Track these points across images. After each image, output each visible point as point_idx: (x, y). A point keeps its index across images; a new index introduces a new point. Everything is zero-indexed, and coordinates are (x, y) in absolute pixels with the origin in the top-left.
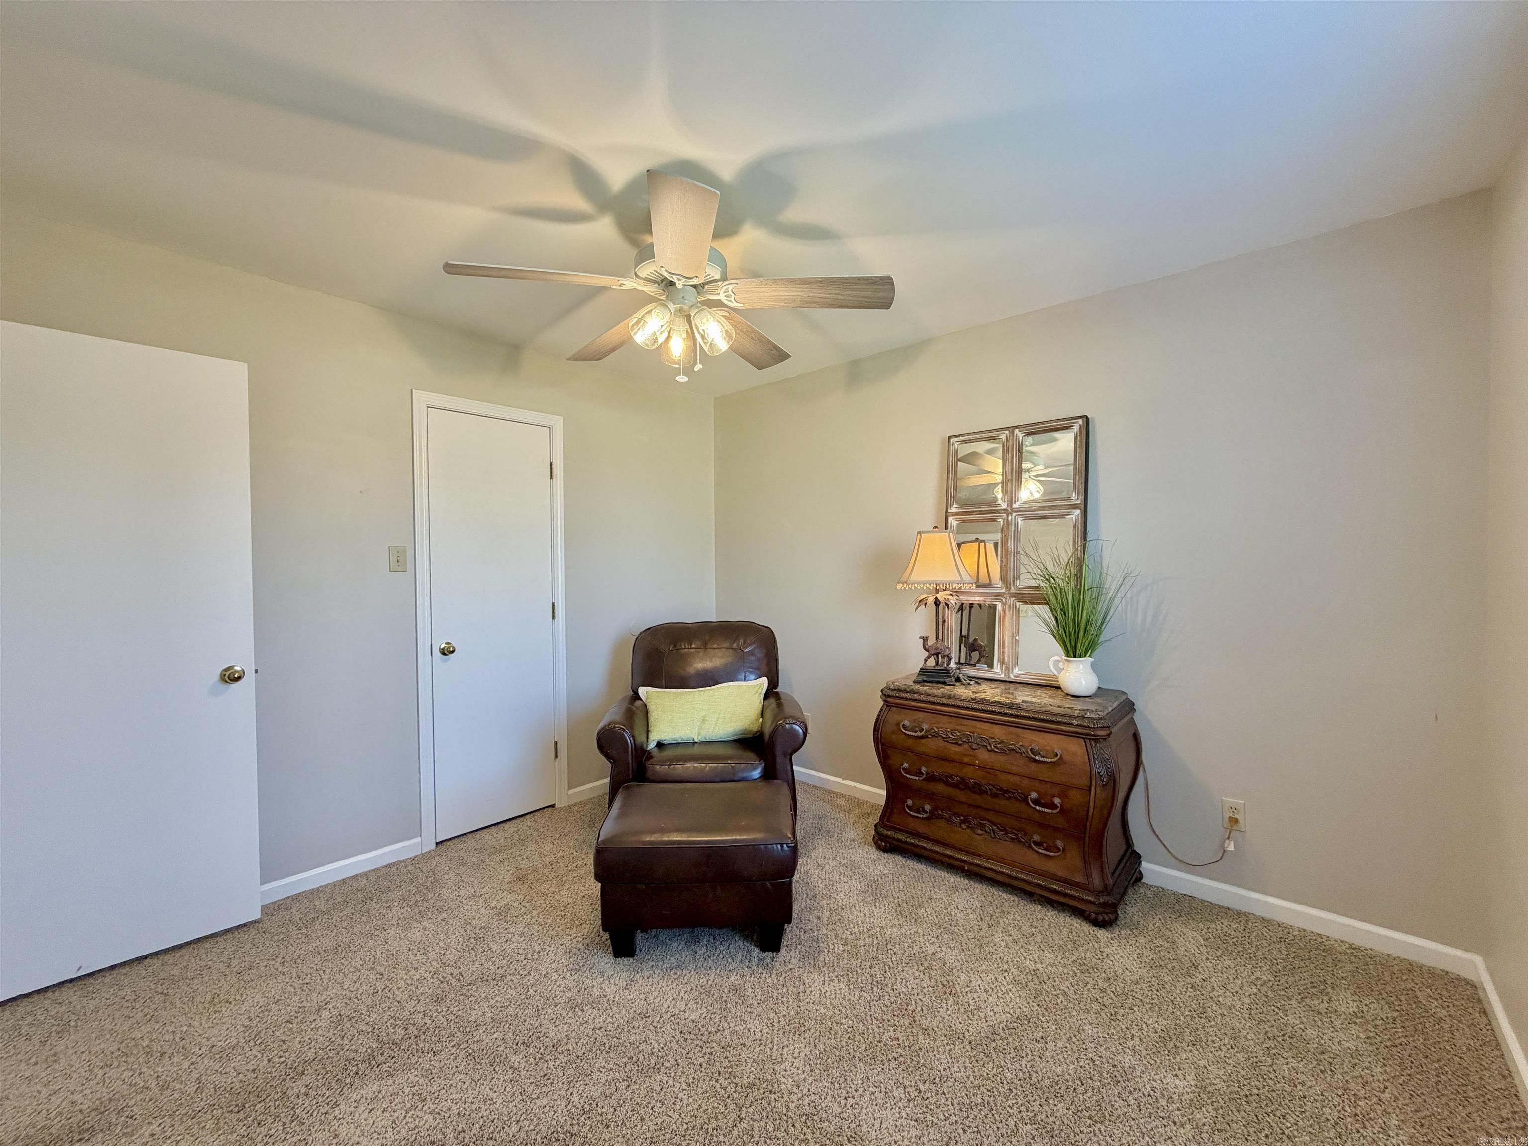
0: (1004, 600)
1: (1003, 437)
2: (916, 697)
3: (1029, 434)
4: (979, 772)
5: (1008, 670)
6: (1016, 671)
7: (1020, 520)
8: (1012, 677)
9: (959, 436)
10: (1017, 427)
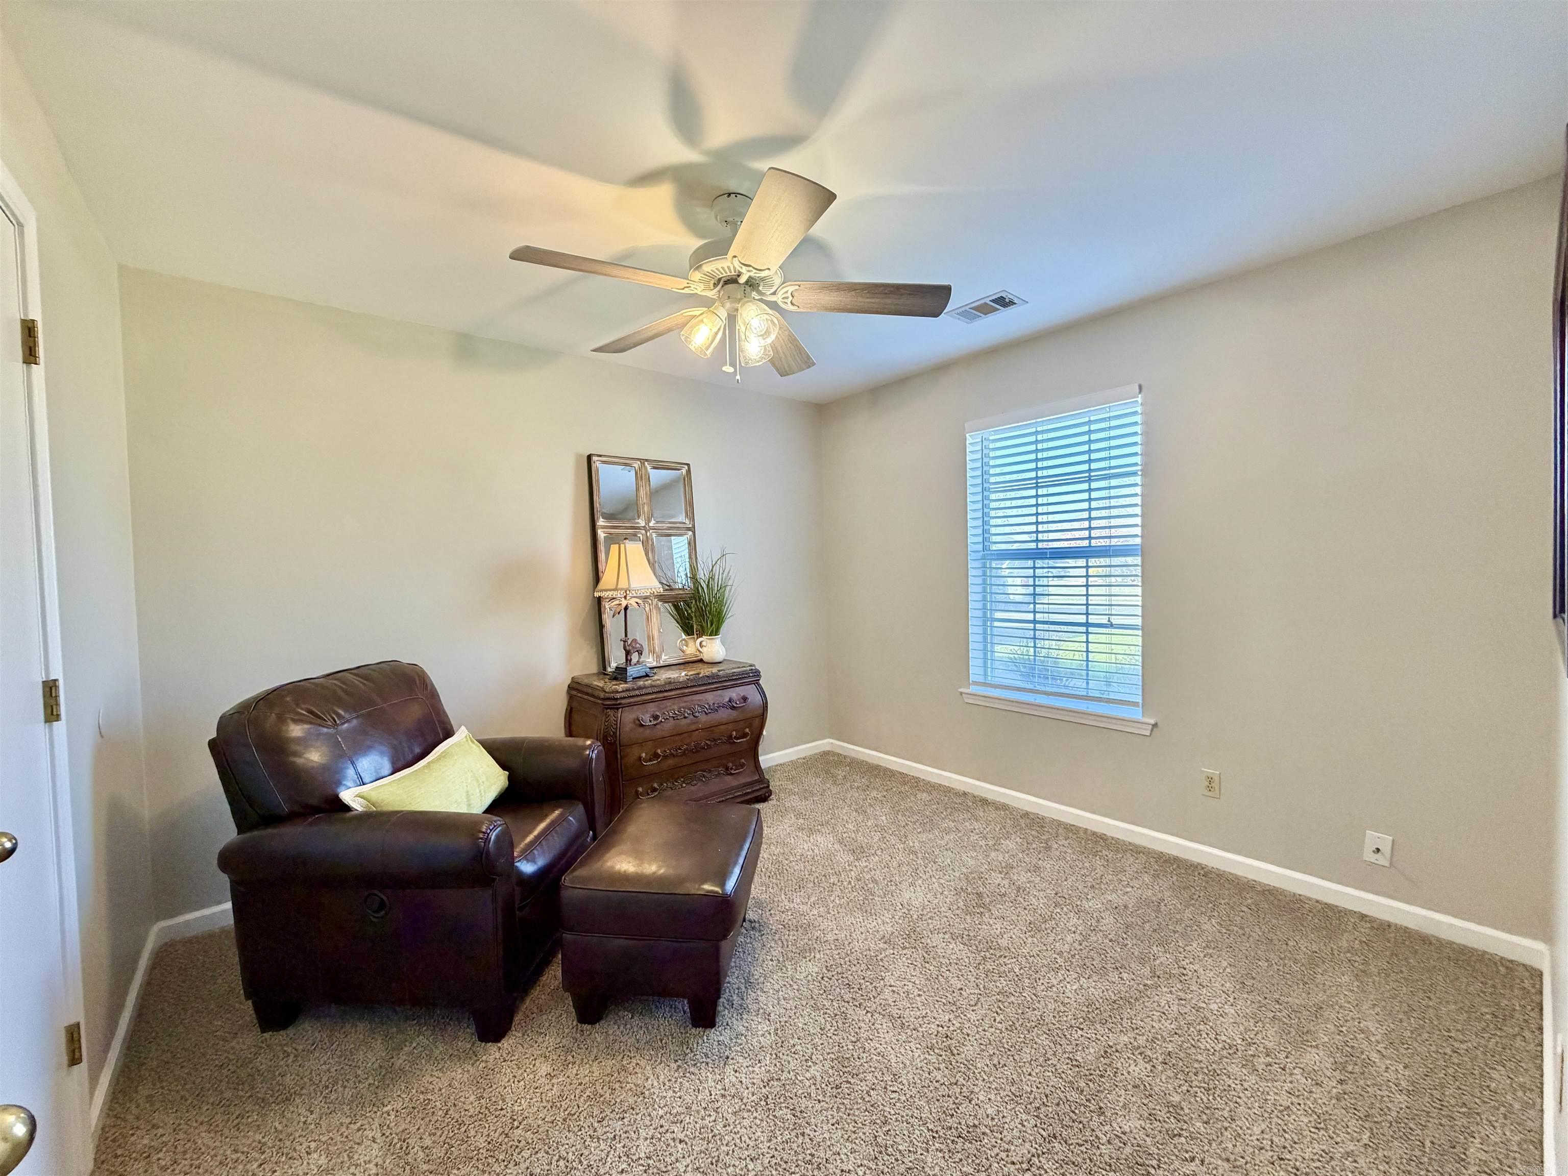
0: (650, 602)
1: (636, 466)
2: (644, 691)
3: (654, 468)
4: (702, 734)
5: (659, 657)
6: (663, 657)
7: (654, 535)
8: (662, 663)
9: (600, 456)
10: (647, 460)
